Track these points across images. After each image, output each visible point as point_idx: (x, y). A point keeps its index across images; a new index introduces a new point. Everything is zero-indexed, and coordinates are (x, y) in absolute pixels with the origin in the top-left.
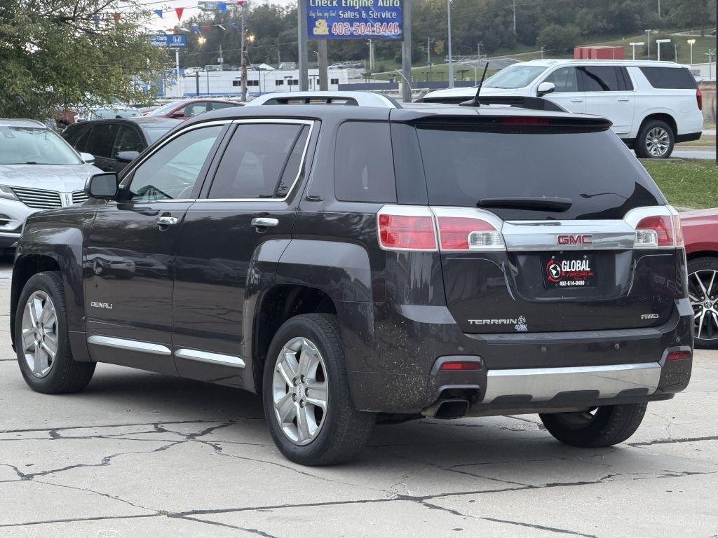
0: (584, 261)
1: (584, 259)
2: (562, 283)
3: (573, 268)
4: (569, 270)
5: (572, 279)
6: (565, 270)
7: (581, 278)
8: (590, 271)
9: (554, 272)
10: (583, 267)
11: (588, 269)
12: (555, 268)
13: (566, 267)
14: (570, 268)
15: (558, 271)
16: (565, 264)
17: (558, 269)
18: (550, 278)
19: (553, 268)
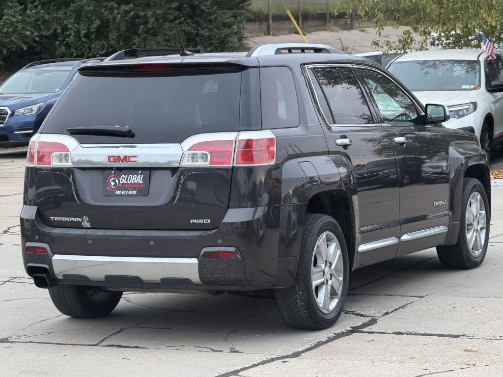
0: (139, 176)
1: (139, 174)
2: (118, 193)
3: (129, 181)
4: (125, 182)
5: (126, 189)
6: (123, 182)
7: (135, 189)
8: (143, 184)
9: (113, 183)
10: (137, 180)
11: (141, 182)
12: (114, 181)
13: (123, 179)
14: (127, 181)
15: (116, 183)
16: (123, 178)
17: (117, 181)
18: (108, 188)
19: (112, 181)
